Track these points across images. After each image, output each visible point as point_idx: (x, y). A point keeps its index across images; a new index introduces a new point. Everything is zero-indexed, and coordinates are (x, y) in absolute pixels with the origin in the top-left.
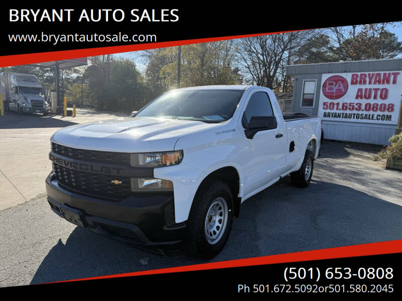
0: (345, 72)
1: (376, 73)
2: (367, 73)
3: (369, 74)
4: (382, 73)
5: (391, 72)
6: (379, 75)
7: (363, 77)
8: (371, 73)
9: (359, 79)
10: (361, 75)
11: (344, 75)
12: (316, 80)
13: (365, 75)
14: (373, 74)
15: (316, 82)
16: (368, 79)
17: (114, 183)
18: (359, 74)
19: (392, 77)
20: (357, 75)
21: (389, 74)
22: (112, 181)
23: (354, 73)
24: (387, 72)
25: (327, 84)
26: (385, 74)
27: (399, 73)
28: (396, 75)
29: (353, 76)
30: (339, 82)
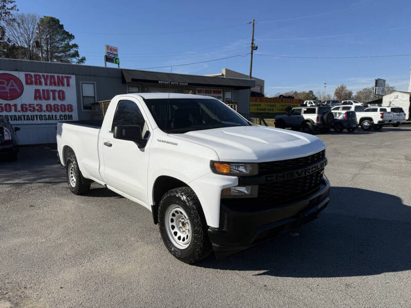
0: (16, 70)
1: (49, 74)
2: (41, 74)
3: (43, 76)
4: (56, 75)
5: (64, 75)
6: (53, 77)
8: (45, 74)
9: (33, 80)
10: (35, 75)
11: (15, 74)
13: (39, 76)
14: (47, 76)
16: (43, 80)
19: (65, 80)
20: (31, 75)
21: (62, 77)
23: (27, 73)
24: (60, 75)
26: (58, 77)
27: (70, 77)
28: (68, 78)
29: (26, 75)
30: (12, 81)
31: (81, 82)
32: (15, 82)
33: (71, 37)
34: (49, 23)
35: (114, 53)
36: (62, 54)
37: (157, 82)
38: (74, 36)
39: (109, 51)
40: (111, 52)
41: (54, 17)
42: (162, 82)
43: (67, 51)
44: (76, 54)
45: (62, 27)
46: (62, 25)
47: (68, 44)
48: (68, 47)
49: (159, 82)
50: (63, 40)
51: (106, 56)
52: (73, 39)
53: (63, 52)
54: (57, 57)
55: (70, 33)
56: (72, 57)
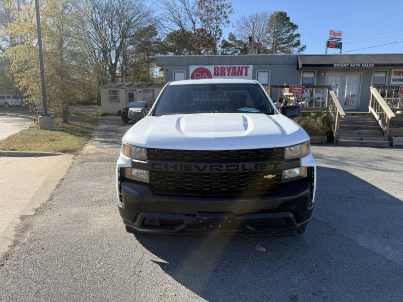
0: (208, 65)
1: (232, 66)
2: (226, 66)
3: (227, 67)
4: (237, 66)
5: (243, 66)
6: (235, 68)
7: (223, 69)
8: (229, 66)
9: (220, 71)
10: (221, 68)
11: (207, 67)
12: (185, 71)
13: (224, 68)
14: (230, 67)
15: (185, 73)
16: (226, 72)
17: (267, 178)
18: (220, 67)
19: (244, 70)
20: (218, 68)
21: (242, 67)
22: (265, 177)
23: (216, 66)
24: (240, 66)
25: (195, 76)
26: (239, 67)
27: (248, 67)
28: (246, 68)
29: (215, 68)
30: (205, 74)
31: (257, 71)
32: (207, 74)
33: (295, 27)
34: (277, 17)
35: (338, 37)
36: (285, 45)
37: (332, 65)
38: (298, 26)
39: (332, 36)
40: (335, 37)
41: (282, 11)
42: (338, 65)
43: (290, 42)
44: (298, 43)
45: (288, 19)
46: (289, 17)
47: (292, 34)
48: (292, 37)
49: (335, 65)
50: (288, 31)
51: (328, 42)
52: (297, 28)
53: (287, 42)
54: (280, 48)
55: (294, 24)
56: (294, 47)
